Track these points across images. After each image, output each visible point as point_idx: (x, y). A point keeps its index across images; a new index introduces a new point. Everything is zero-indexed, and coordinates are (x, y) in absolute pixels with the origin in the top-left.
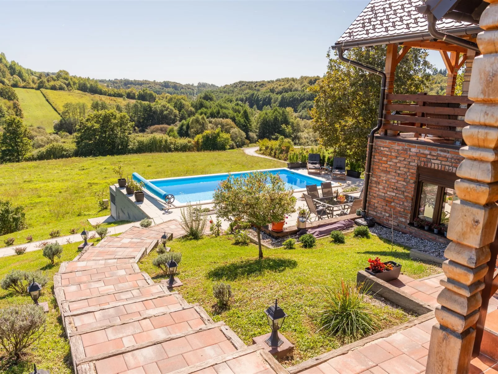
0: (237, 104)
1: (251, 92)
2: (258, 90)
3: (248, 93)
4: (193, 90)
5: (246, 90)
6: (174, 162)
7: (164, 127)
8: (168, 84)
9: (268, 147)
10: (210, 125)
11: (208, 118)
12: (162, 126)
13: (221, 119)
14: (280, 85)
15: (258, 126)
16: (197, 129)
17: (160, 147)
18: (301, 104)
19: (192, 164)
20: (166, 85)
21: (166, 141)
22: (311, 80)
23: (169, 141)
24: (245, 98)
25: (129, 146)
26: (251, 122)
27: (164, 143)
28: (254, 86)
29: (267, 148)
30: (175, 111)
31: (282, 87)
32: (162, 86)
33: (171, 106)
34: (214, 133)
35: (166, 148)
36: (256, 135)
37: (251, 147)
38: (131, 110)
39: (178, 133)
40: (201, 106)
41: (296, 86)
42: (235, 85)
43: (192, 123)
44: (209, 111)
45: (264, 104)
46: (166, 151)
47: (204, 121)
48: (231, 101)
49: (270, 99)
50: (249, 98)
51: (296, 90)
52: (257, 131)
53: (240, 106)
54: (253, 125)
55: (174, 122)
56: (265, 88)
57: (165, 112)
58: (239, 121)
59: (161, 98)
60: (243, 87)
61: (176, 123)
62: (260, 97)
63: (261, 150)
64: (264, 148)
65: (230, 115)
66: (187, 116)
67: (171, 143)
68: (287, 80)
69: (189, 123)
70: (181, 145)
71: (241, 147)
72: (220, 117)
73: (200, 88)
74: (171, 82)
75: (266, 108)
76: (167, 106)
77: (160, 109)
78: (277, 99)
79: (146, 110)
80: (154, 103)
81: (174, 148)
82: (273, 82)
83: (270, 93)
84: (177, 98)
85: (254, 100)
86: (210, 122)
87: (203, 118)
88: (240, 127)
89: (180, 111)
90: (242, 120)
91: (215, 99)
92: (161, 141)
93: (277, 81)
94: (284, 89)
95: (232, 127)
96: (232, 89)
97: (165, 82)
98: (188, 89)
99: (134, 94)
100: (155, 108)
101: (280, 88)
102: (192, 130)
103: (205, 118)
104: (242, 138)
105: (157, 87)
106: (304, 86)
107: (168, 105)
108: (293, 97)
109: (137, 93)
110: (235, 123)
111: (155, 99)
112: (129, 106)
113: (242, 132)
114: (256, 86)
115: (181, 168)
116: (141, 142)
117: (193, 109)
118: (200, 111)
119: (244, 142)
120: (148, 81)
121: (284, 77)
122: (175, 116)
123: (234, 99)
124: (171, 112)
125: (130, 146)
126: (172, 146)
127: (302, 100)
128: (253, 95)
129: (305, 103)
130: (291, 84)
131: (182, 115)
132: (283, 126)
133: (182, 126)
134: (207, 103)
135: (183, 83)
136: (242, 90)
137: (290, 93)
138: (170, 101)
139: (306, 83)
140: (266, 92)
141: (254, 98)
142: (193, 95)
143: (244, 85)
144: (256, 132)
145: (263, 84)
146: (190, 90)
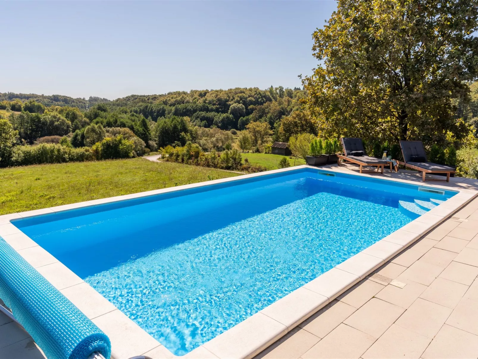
0: (133, 115)
1: (144, 105)
2: (151, 103)
3: (141, 106)
4: (85, 103)
5: (139, 103)
6: (71, 173)
7: (55, 139)
8: (58, 98)
9: (173, 154)
10: (107, 134)
11: (104, 127)
12: (53, 137)
13: (119, 128)
14: (172, 98)
15: (157, 134)
16: (93, 138)
17: (51, 157)
18: (194, 115)
19: (95, 174)
20: (56, 99)
21: (59, 150)
22: (201, 93)
23: (62, 150)
24: (139, 110)
25: (12, 157)
26: (150, 130)
27: (56, 153)
28: (146, 99)
29: (171, 155)
30: (67, 122)
31: (174, 100)
32: (52, 99)
33: (63, 118)
34: (115, 140)
35: (59, 159)
36: (156, 144)
37: (152, 155)
38: (16, 121)
39: (72, 144)
40: (96, 116)
41: (188, 99)
42: (128, 99)
43: (88, 132)
44: (105, 121)
45: (157, 116)
46: (59, 162)
47: (101, 131)
48: (126, 112)
49: (164, 111)
50: (143, 110)
51: (188, 102)
52: (157, 139)
53: (136, 116)
54: (152, 134)
55: (66, 132)
56: (158, 101)
57: (56, 123)
58: (138, 130)
59: (51, 110)
60: (136, 100)
61: (69, 134)
62: (154, 109)
63: (163, 158)
64: (167, 155)
65: (127, 124)
66: (80, 126)
67: (66, 153)
68: (179, 93)
69: (83, 133)
70: (77, 154)
71: (142, 156)
72: (118, 126)
73: (92, 102)
74: (60, 96)
75: (161, 119)
76: (58, 117)
77: (50, 119)
78: (171, 110)
79: (34, 121)
80: (43, 114)
81: (69, 158)
82: (165, 95)
83: (163, 105)
84: (68, 110)
85: (148, 112)
86: (108, 131)
87: (100, 127)
88: (139, 136)
89: (72, 121)
90: (141, 129)
91: (109, 110)
92: (52, 151)
93: (169, 94)
94: (176, 101)
95: (131, 136)
96: (125, 102)
97: (54, 96)
98: (80, 102)
99: (20, 106)
100: (44, 119)
101: (173, 100)
102: (88, 140)
103: (102, 127)
104: (142, 147)
105: (46, 100)
106: (195, 98)
107: (59, 115)
108: (186, 108)
109: (23, 105)
110: (134, 131)
111: (44, 111)
112: (13, 117)
113: (142, 140)
114: (148, 100)
115: (81, 179)
116: (27, 153)
117: (88, 120)
118: (95, 121)
119: (145, 151)
120: (35, 95)
121: (175, 91)
122: (68, 127)
123: (129, 111)
124: (63, 123)
125: (14, 158)
126: (67, 156)
127: (195, 111)
128: (147, 107)
129: (198, 114)
130: (183, 97)
131: (75, 125)
132: (183, 134)
133: (77, 135)
134: (103, 114)
135: (74, 97)
136: (135, 103)
137: (182, 104)
138: (61, 112)
139: (196, 96)
140: (160, 104)
141: (149, 110)
142: (85, 109)
143: (137, 98)
144: (155, 141)
145: (155, 98)
146: (81, 103)
